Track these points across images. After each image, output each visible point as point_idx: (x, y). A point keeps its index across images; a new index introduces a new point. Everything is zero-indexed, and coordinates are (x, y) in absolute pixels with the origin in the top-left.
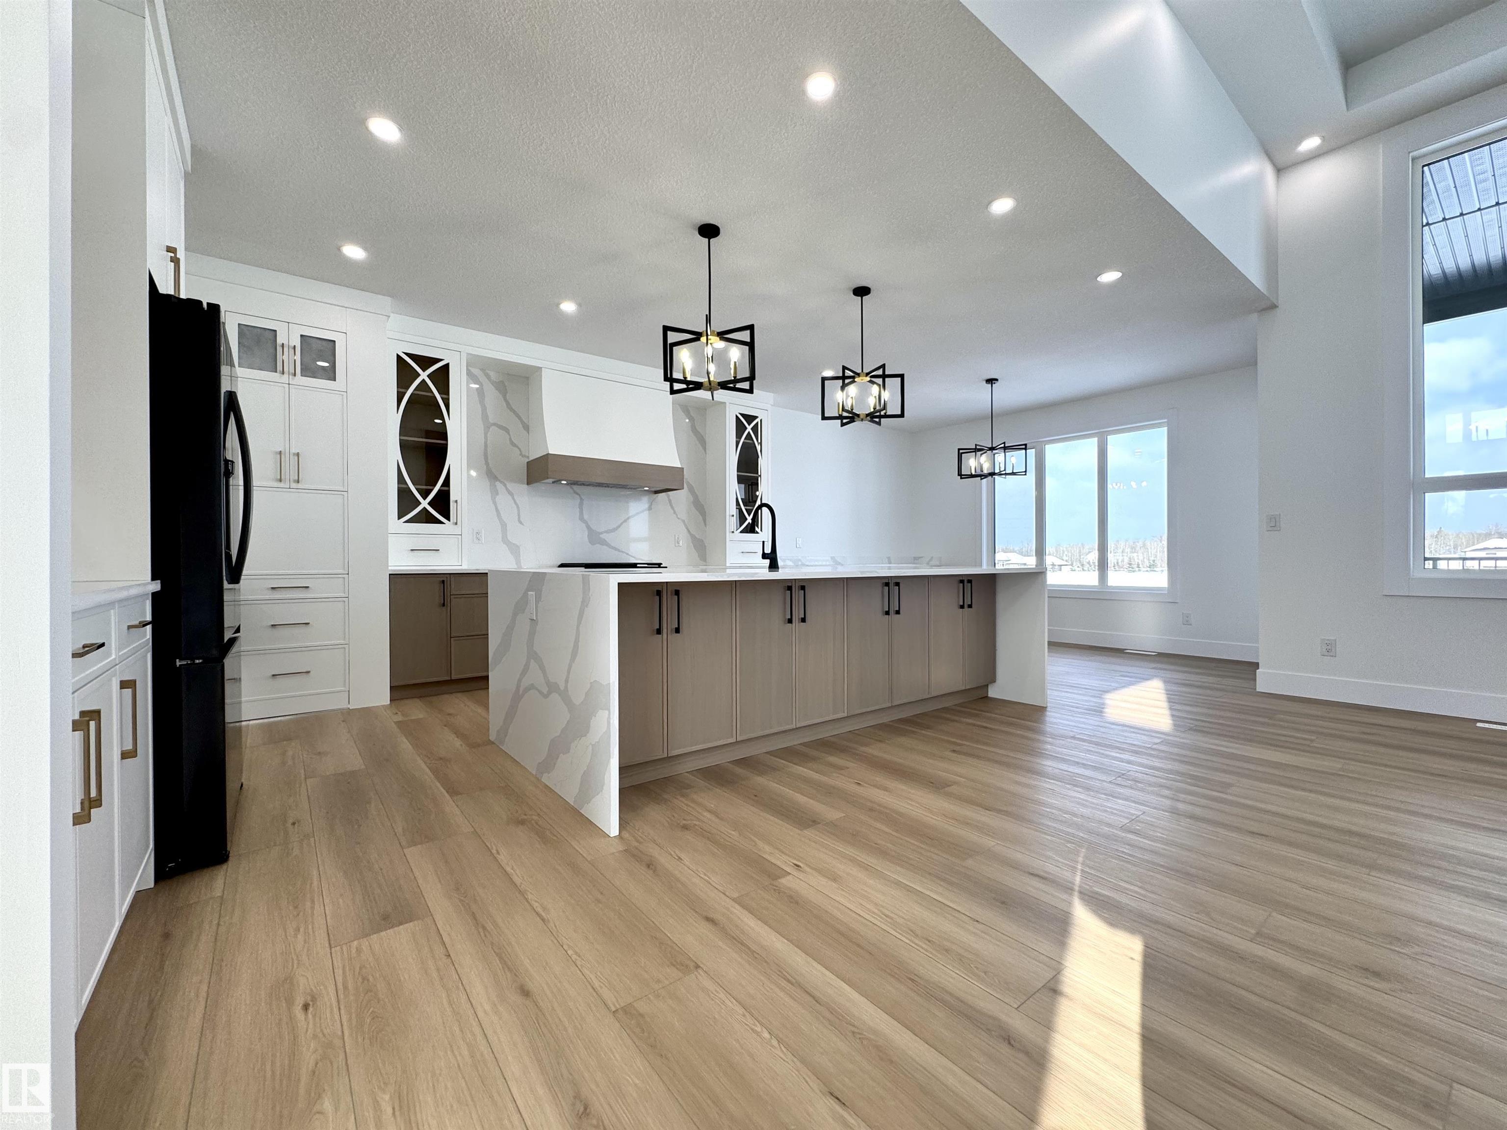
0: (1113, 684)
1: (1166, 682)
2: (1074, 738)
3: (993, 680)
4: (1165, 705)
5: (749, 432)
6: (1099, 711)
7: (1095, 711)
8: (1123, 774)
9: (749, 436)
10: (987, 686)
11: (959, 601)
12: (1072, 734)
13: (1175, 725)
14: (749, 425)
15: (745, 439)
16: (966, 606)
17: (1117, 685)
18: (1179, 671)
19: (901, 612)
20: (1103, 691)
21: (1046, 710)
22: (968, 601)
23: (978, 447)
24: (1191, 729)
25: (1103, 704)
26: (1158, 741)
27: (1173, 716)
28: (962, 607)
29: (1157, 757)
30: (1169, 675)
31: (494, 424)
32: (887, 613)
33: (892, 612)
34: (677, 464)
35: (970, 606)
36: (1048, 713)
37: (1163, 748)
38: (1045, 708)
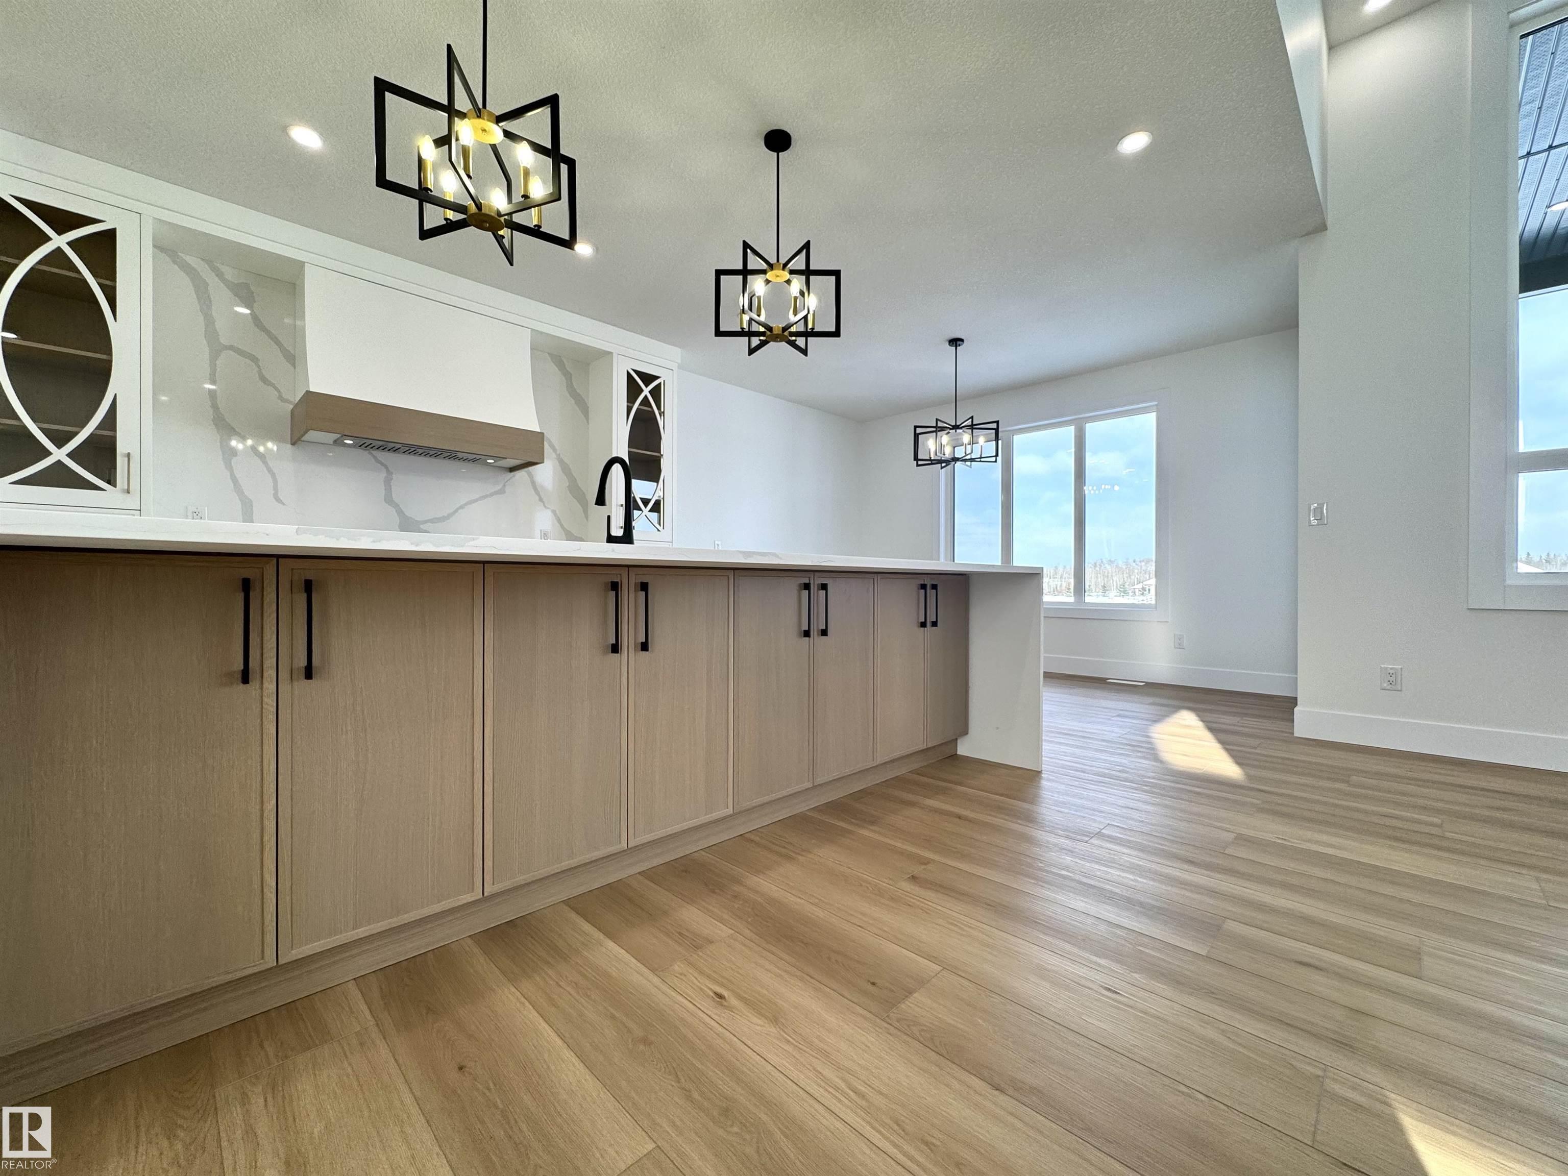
3: (965, 732)
5: (646, 396)
9: (645, 401)
10: (956, 739)
11: (918, 618)
14: (647, 386)
15: (640, 404)
16: (928, 624)
19: (829, 633)
21: (1041, 778)
22: (931, 618)
23: (940, 424)
28: (923, 625)
31: (231, 348)
32: (807, 634)
33: (814, 632)
34: (537, 429)
35: (934, 624)
36: (1044, 783)
38: (1039, 773)
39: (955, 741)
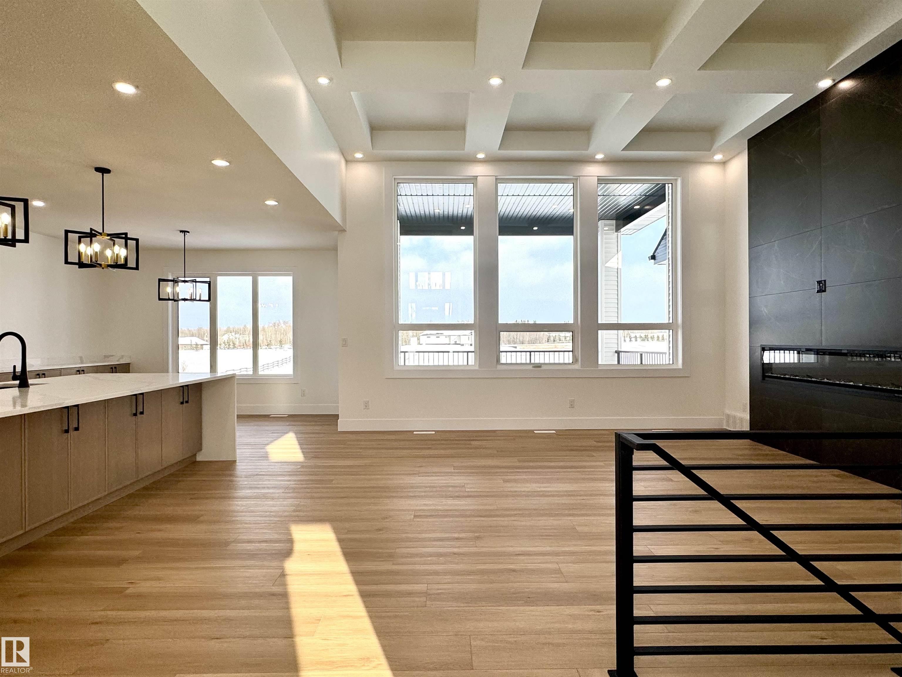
0: (269, 439)
1: (296, 433)
2: (257, 475)
3: (200, 449)
4: (298, 447)
6: (266, 457)
7: (264, 457)
8: (287, 487)
11: (180, 401)
12: (256, 473)
13: (305, 457)
16: (184, 402)
17: (271, 439)
18: (302, 425)
19: (144, 413)
20: (265, 445)
22: (186, 400)
23: (175, 280)
24: (313, 457)
25: (267, 452)
26: (299, 467)
27: (303, 452)
28: (182, 403)
29: (301, 475)
30: (296, 428)
32: (135, 415)
33: (138, 414)
35: (187, 402)
36: (237, 464)
37: (302, 470)
38: (236, 461)
39: (195, 455)
